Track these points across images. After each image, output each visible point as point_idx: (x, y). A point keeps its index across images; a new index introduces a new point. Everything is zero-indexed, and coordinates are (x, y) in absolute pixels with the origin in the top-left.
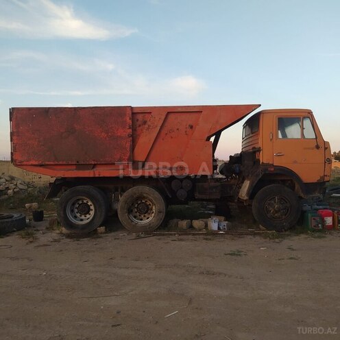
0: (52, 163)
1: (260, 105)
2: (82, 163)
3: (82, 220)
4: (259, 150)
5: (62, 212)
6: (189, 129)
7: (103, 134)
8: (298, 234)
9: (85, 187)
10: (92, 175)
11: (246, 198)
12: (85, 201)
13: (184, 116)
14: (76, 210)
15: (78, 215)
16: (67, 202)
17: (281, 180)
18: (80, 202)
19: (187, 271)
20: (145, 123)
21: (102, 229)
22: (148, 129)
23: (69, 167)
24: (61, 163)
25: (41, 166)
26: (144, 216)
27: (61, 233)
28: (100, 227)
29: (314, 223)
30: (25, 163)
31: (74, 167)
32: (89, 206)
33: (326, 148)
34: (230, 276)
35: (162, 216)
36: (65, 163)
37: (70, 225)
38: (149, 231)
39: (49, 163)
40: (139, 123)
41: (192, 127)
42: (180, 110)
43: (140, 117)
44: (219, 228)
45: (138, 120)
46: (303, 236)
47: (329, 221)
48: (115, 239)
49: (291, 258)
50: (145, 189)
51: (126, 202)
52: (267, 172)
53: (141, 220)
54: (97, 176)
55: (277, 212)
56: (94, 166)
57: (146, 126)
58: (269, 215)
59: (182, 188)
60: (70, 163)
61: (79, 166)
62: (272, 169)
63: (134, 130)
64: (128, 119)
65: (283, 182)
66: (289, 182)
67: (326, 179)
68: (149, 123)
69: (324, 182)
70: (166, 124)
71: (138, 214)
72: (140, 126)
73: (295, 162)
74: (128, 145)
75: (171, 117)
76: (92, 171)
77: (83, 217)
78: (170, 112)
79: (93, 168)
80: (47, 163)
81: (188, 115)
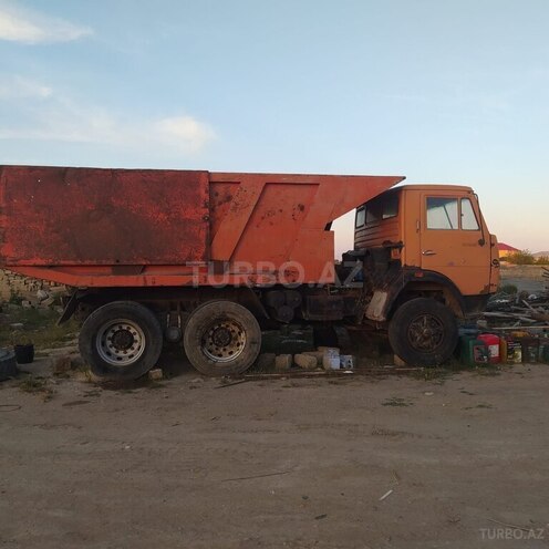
0: (72, 263)
1: (404, 178)
2: (125, 262)
3: (120, 359)
4: (399, 246)
5: (88, 347)
6: (297, 212)
7: (161, 215)
8: (457, 370)
9: (129, 302)
10: (141, 284)
11: (382, 319)
12: (125, 327)
13: (291, 191)
14: (109, 343)
15: (113, 350)
16: (98, 329)
17: (425, 292)
18: (117, 329)
19: (350, 431)
20: (229, 198)
21: (158, 372)
22: (235, 209)
23: (101, 270)
24: (87, 262)
25: (50, 267)
26: (225, 350)
27: (90, 382)
28: (154, 368)
29: (477, 354)
30: (22, 262)
31: (109, 270)
32: (131, 336)
33: (492, 245)
34: (420, 437)
35: (256, 349)
36: (95, 262)
37: (102, 368)
38: (237, 374)
39: (67, 263)
40: (219, 198)
41: (302, 208)
42: (285, 180)
43: (220, 189)
44: (341, 366)
45: (217, 194)
46: (465, 374)
47: (495, 350)
48: (191, 388)
49: (481, 406)
50: (230, 307)
51: (198, 328)
52: (413, 280)
53: (220, 356)
54: (151, 285)
55: (426, 339)
56: (144, 268)
57: (232, 204)
58: (414, 344)
59: (285, 304)
60: (104, 262)
61: (119, 268)
62: (421, 276)
63: (212, 210)
64: (203, 191)
65: (427, 293)
66: (435, 294)
67: (493, 289)
68: (237, 199)
69: (489, 295)
70: (263, 203)
71: (214, 346)
72: (220, 203)
73: (451, 264)
74: (203, 234)
75: (272, 191)
76: (141, 277)
77: (121, 354)
78: (271, 183)
79: (143, 270)
80: (62, 262)
81: (296, 189)
